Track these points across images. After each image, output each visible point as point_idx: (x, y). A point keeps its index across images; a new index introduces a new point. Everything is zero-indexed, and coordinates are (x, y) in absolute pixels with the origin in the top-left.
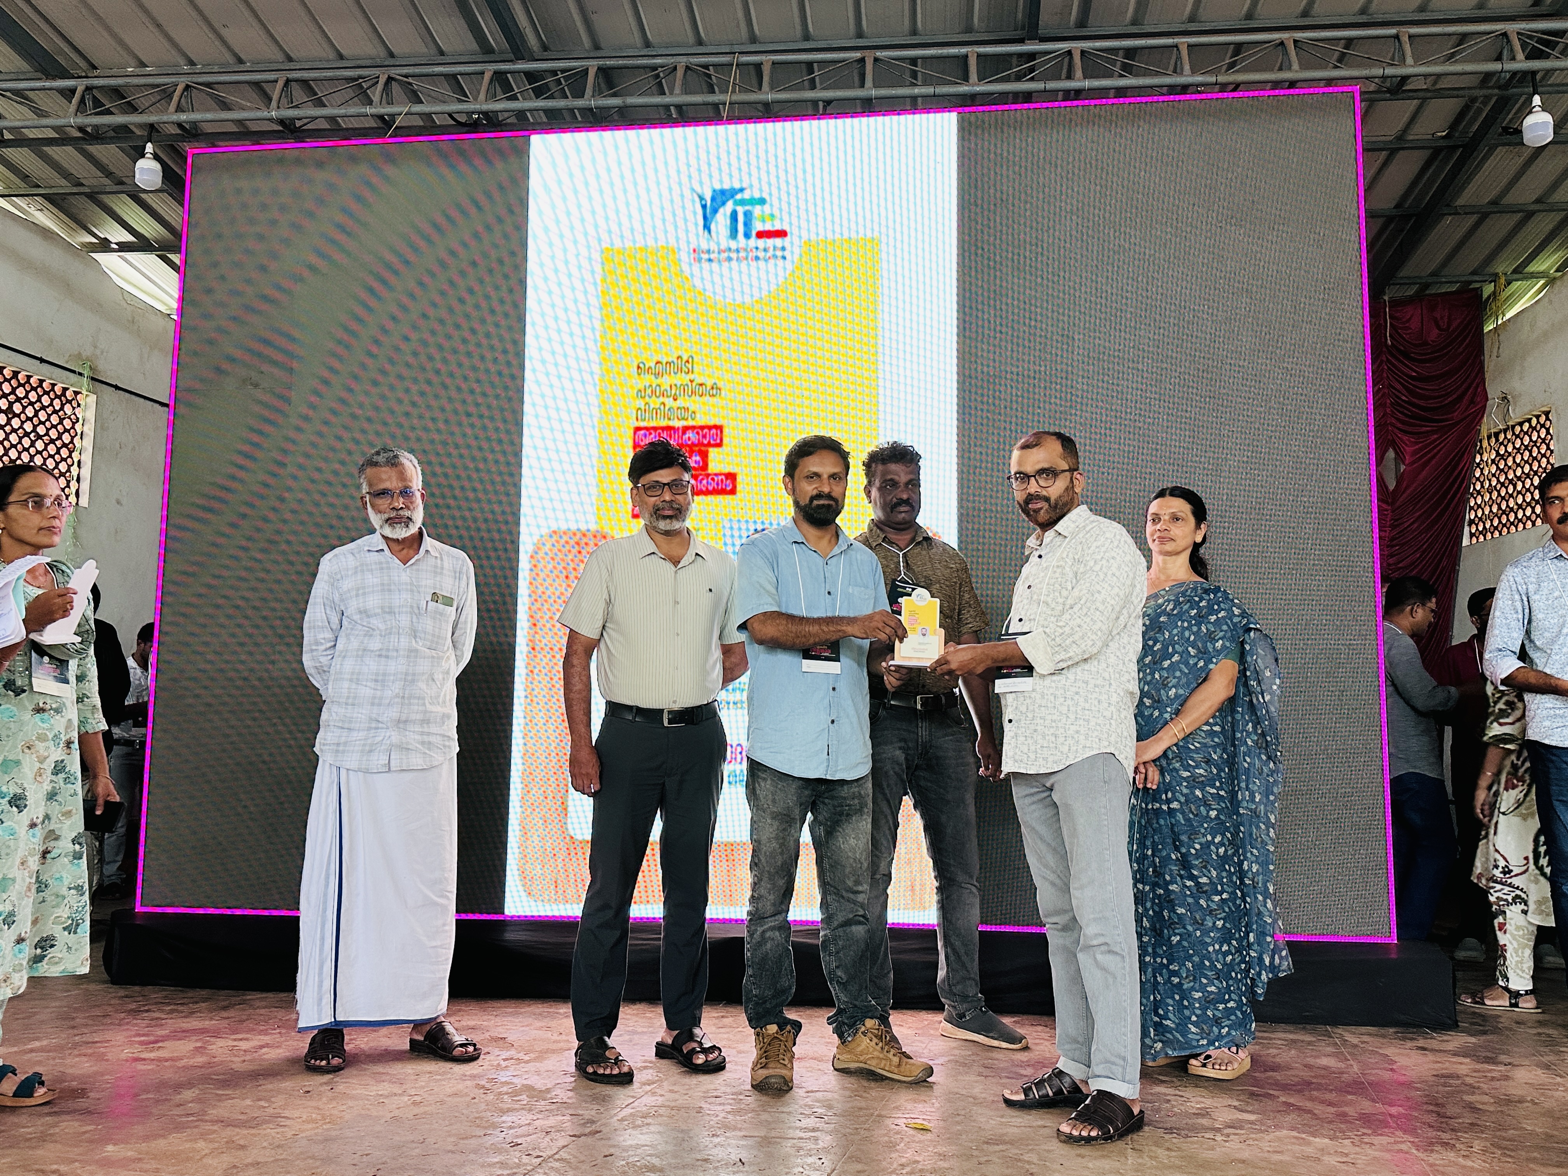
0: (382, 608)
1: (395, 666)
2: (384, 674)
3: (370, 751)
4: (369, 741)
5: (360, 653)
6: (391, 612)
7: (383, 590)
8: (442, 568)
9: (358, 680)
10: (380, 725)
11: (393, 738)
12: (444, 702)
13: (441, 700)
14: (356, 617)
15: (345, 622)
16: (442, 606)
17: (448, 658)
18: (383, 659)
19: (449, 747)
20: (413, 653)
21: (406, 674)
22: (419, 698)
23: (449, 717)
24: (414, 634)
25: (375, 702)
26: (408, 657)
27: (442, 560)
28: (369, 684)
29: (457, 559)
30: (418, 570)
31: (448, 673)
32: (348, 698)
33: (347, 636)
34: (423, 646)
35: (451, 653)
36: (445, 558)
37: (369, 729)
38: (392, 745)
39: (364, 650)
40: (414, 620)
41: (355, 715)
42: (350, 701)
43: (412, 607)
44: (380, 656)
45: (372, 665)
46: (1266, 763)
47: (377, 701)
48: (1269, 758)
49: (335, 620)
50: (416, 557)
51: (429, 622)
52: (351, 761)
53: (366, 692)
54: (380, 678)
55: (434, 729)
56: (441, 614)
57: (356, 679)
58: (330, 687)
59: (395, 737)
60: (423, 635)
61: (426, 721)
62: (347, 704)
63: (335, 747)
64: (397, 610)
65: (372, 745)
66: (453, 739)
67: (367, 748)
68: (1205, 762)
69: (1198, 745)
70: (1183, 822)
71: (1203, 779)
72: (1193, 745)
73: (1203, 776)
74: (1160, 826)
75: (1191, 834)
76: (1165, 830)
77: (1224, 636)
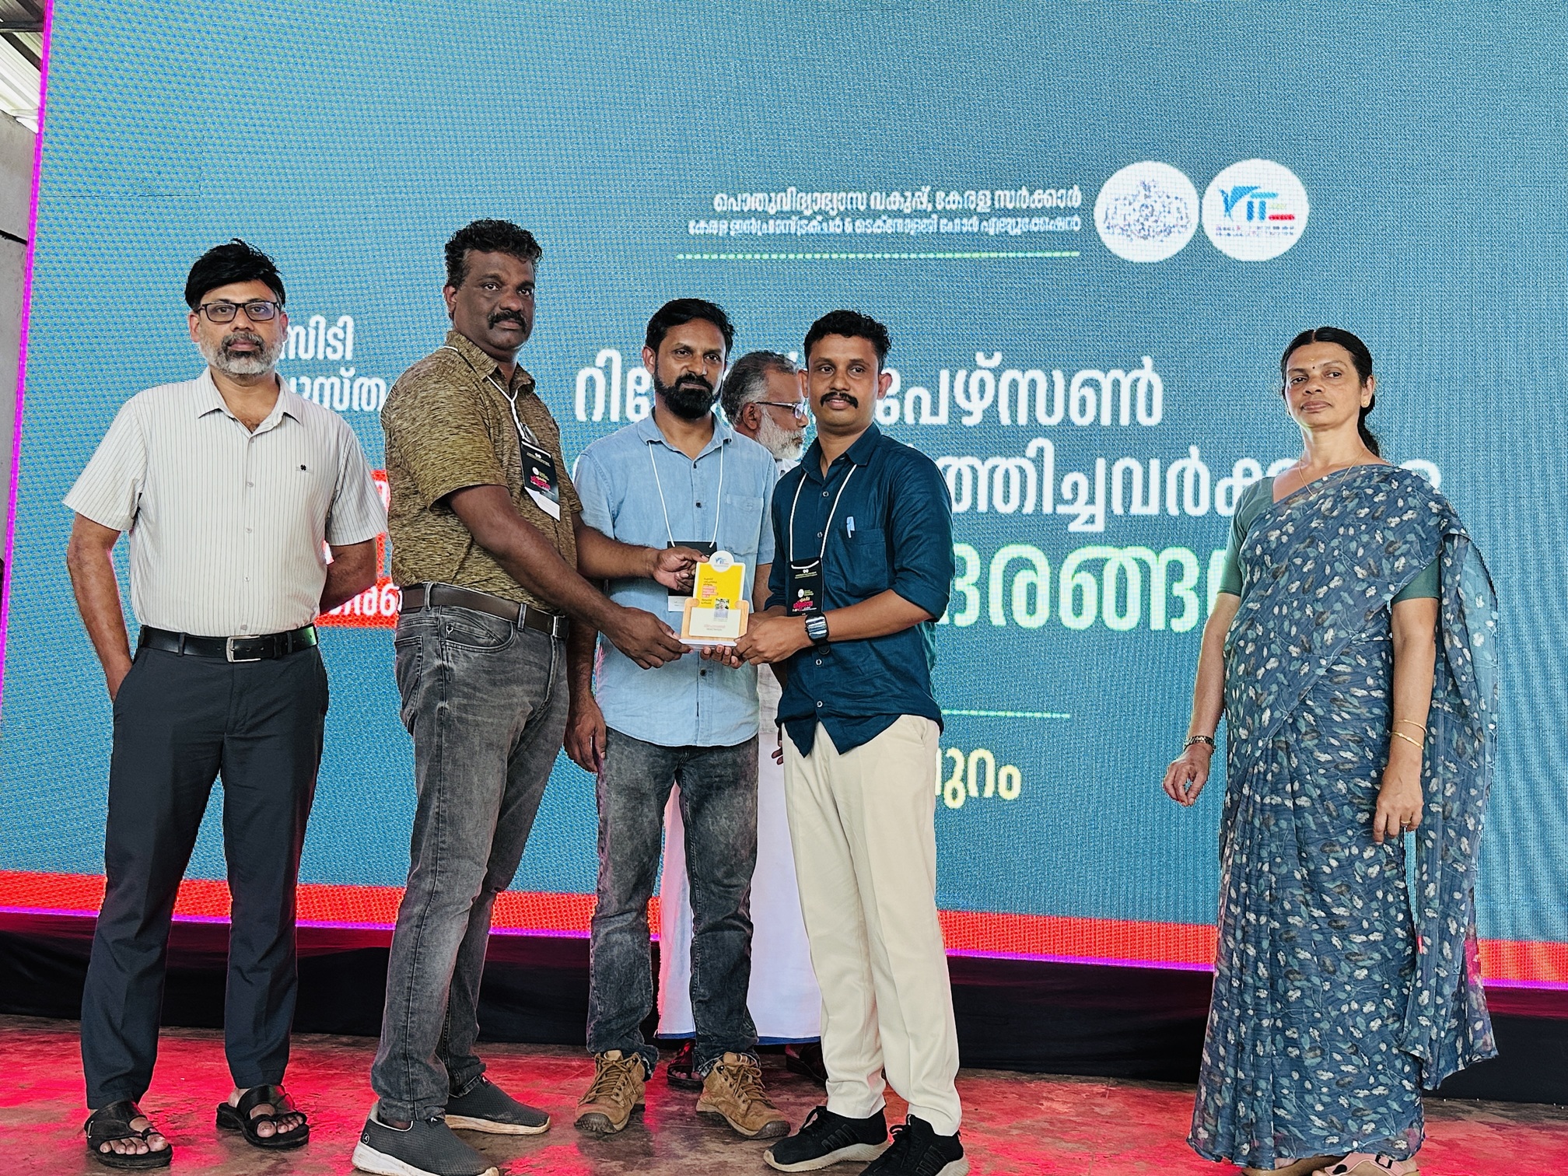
68: (1358, 742)
69: (1347, 716)
70: (1314, 828)
71: (1350, 766)
72: (1339, 715)
73: (1352, 762)
74: (1281, 829)
75: (1325, 845)
76: (1290, 837)
77: (1409, 551)
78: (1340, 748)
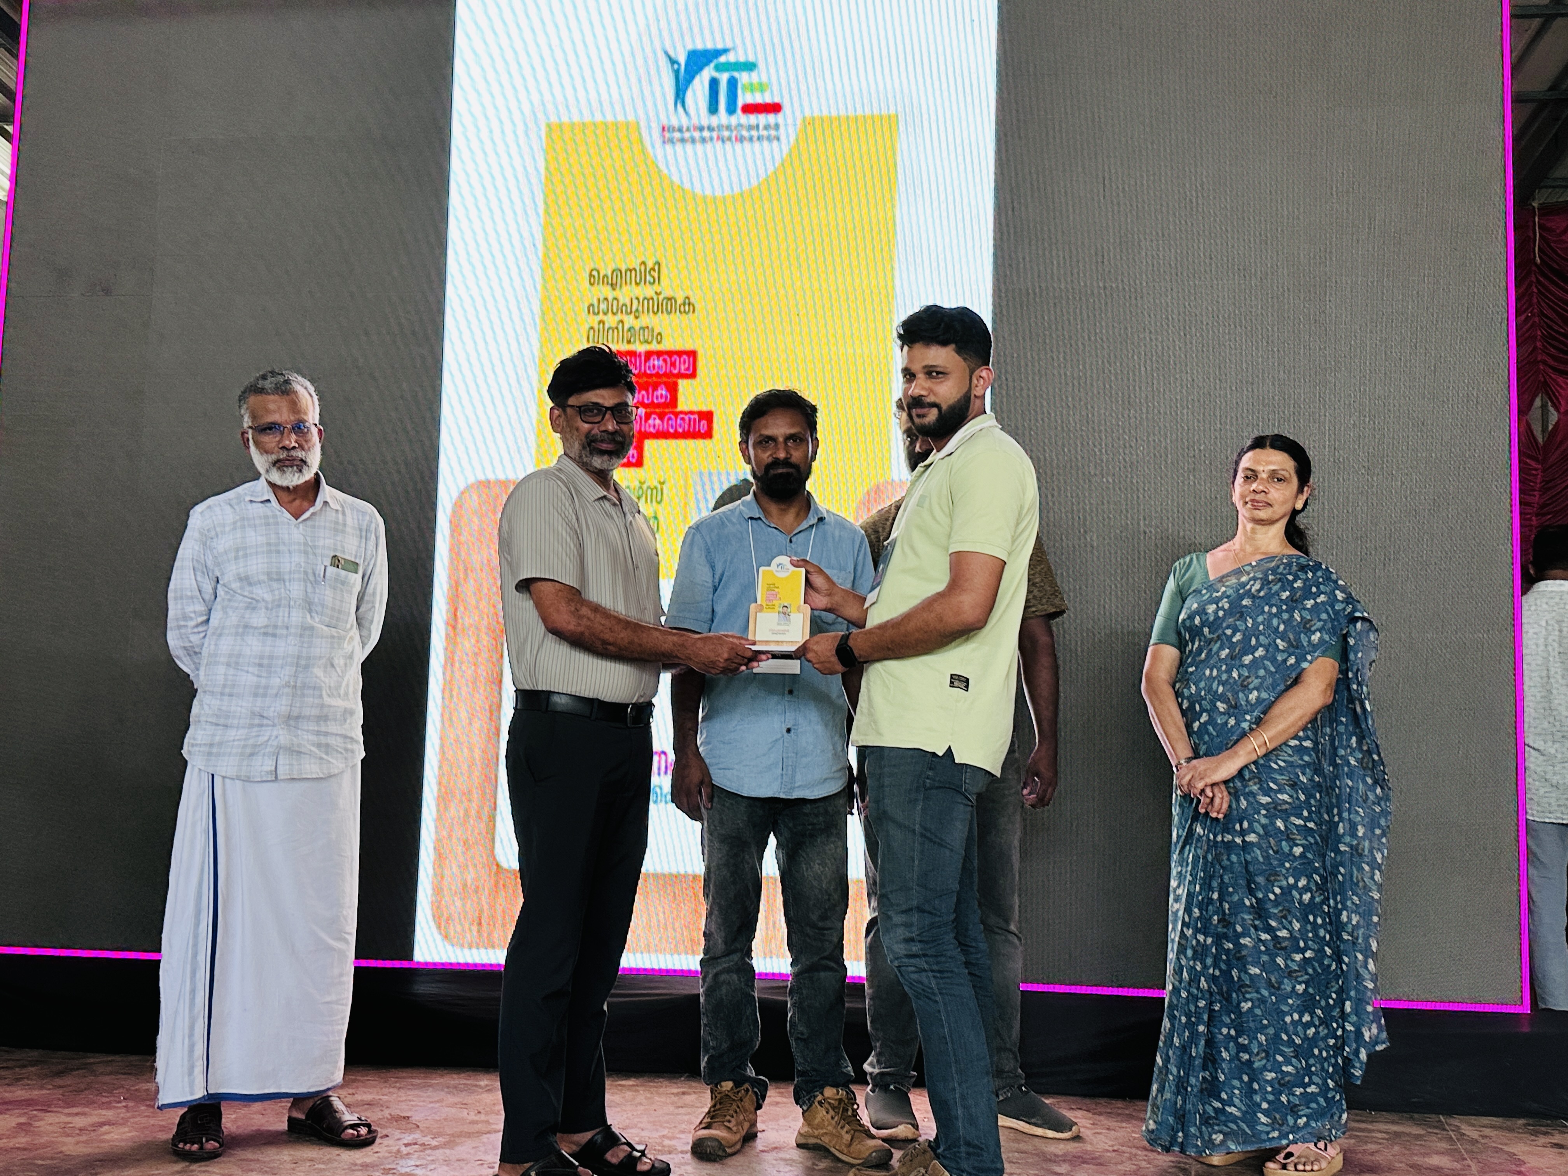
0: (268, 574)
1: (286, 647)
2: (271, 657)
3: (252, 755)
4: (251, 742)
5: (240, 630)
6: (280, 579)
7: (269, 552)
8: (345, 525)
9: (237, 663)
10: (265, 722)
11: (281, 738)
12: (346, 694)
13: (342, 692)
14: (235, 585)
15: (221, 592)
16: (343, 573)
17: (352, 638)
18: (269, 638)
19: (352, 751)
20: (307, 630)
21: (299, 657)
22: (314, 688)
23: (352, 713)
24: (309, 606)
25: (259, 692)
26: (301, 636)
27: (344, 513)
28: (251, 669)
29: (364, 513)
30: (314, 527)
31: (351, 657)
32: (224, 686)
33: (224, 609)
34: (321, 622)
35: (355, 632)
36: (348, 512)
37: (252, 726)
38: (280, 747)
39: (246, 626)
40: (309, 590)
41: (233, 709)
42: (227, 690)
43: (306, 573)
44: (265, 634)
45: (254, 646)
46: (1372, 789)
47: (261, 691)
48: (1376, 782)
49: (208, 588)
50: (312, 510)
51: (329, 592)
52: (226, 767)
53: (248, 679)
54: (265, 662)
55: (333, 728)
56: (343, 583)
57: (234, 662)
58: (202, 673)
59: (283, 736)
60: (319, 609)
61: (323, 718)
62: (222, 694)
63: (206, 749)
64: (287, 577)
65: (255, 746)
66: (357, 742)
67: (248, 751)
68: (1290, 786)
69: (1282, 764)
70: (1261, 859)
71: (1287, 806)
72: (1276, 763)
73: (1287, 803)
74: (1232, 863)
75: (1270, 875)
76: (1238, 868)
77: (1323, 627)
78: (1280, 791)
